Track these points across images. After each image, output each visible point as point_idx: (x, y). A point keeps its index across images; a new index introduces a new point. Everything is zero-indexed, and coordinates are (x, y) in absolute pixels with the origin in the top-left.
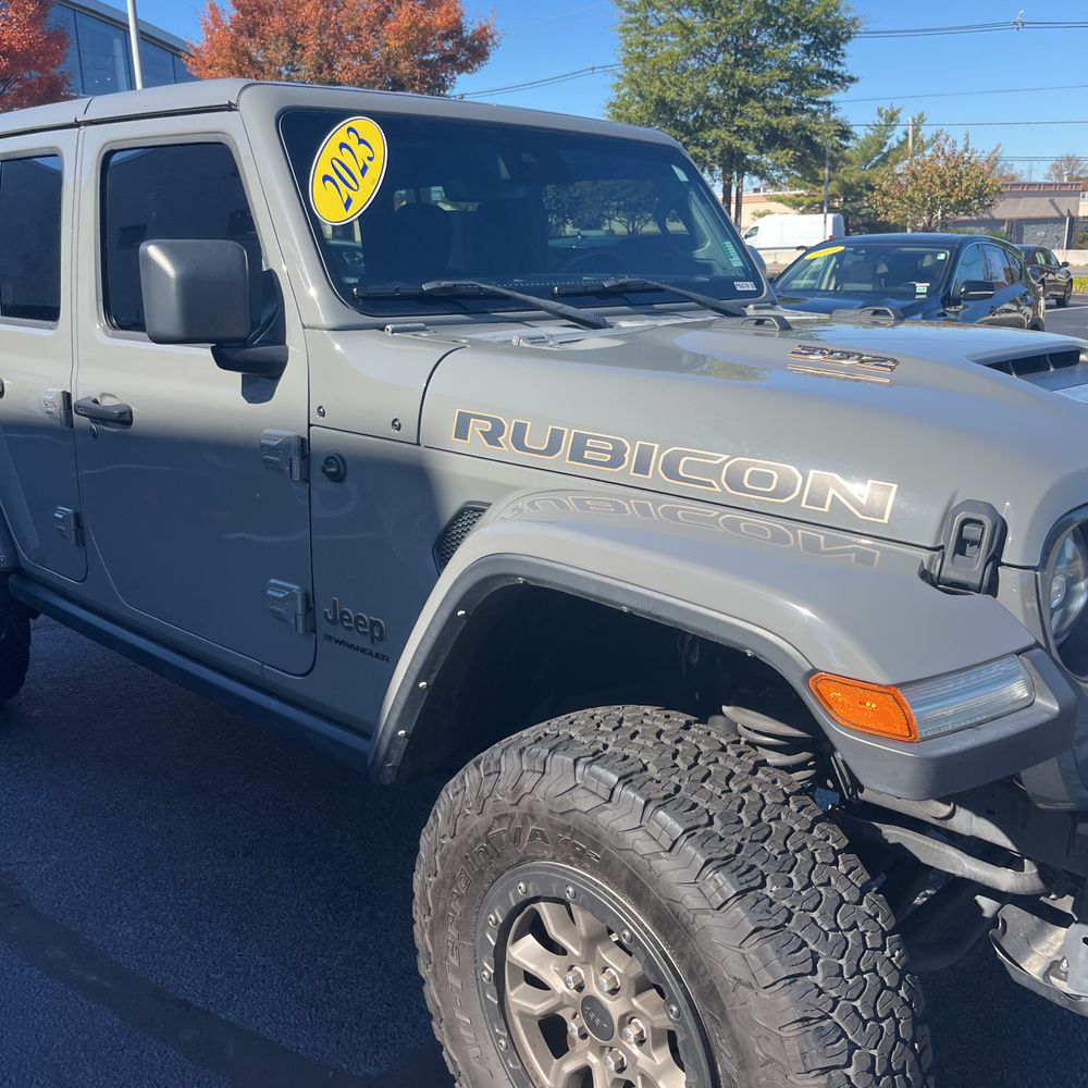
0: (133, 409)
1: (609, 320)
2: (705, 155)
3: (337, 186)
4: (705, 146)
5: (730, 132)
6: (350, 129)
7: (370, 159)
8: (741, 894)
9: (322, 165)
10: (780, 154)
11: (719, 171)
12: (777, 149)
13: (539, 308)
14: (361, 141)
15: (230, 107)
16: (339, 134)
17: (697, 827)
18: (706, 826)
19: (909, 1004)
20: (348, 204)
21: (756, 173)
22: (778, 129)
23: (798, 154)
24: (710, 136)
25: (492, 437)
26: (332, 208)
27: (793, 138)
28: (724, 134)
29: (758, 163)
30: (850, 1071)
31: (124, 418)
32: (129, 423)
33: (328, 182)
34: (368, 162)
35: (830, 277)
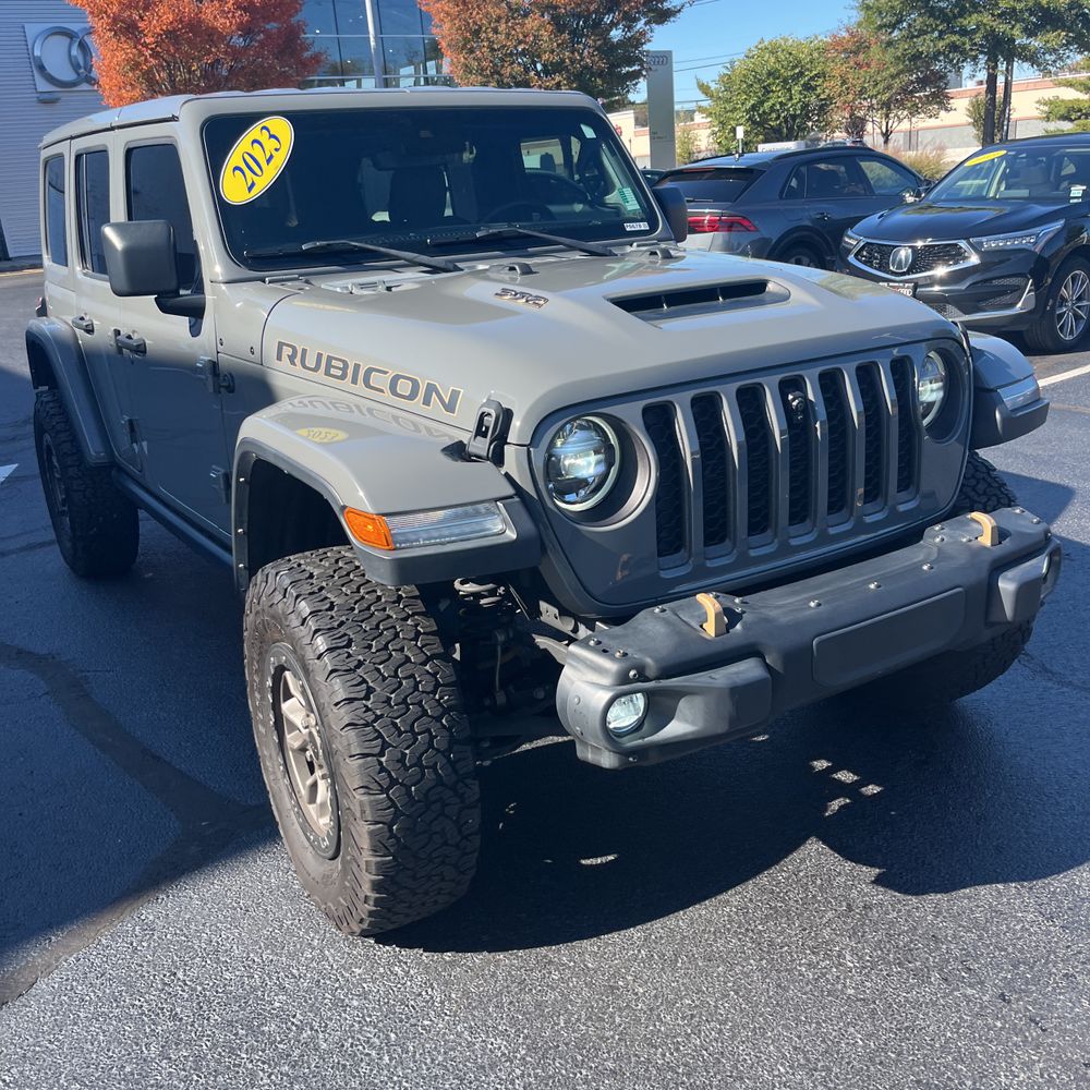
0: (147, 342)
1: (460, 265)
2: (964, 44)
3: (243, 173)
4: (964, 32)
5: (993, 15)
6: (264, 128)
7: (277, 150)
8: (330, 650)
9: (235, 158)
10: (1052, 35)
11: (983, 58)
12: (1048, 31)
13: (398, 258)
14: (272, 136)
15: (174, 119)
16: (254, 132)
17: (320, 611)
18: (327, 610)
19: (449, 729)
20: (250, 189)
21: (1025, 59)
22: (1049, 7)
23: (1071, 34)
24: (971, 22)
25: (292, 358)
26: (237, 191)
27: (1069, 17)
28: (986, 18)
29: (1024, 47)
30: (383, 759)
31: (141, 349)
32: (144, 352)
33: (237, 172)
34: (274, 153)
35: (999, 183)
